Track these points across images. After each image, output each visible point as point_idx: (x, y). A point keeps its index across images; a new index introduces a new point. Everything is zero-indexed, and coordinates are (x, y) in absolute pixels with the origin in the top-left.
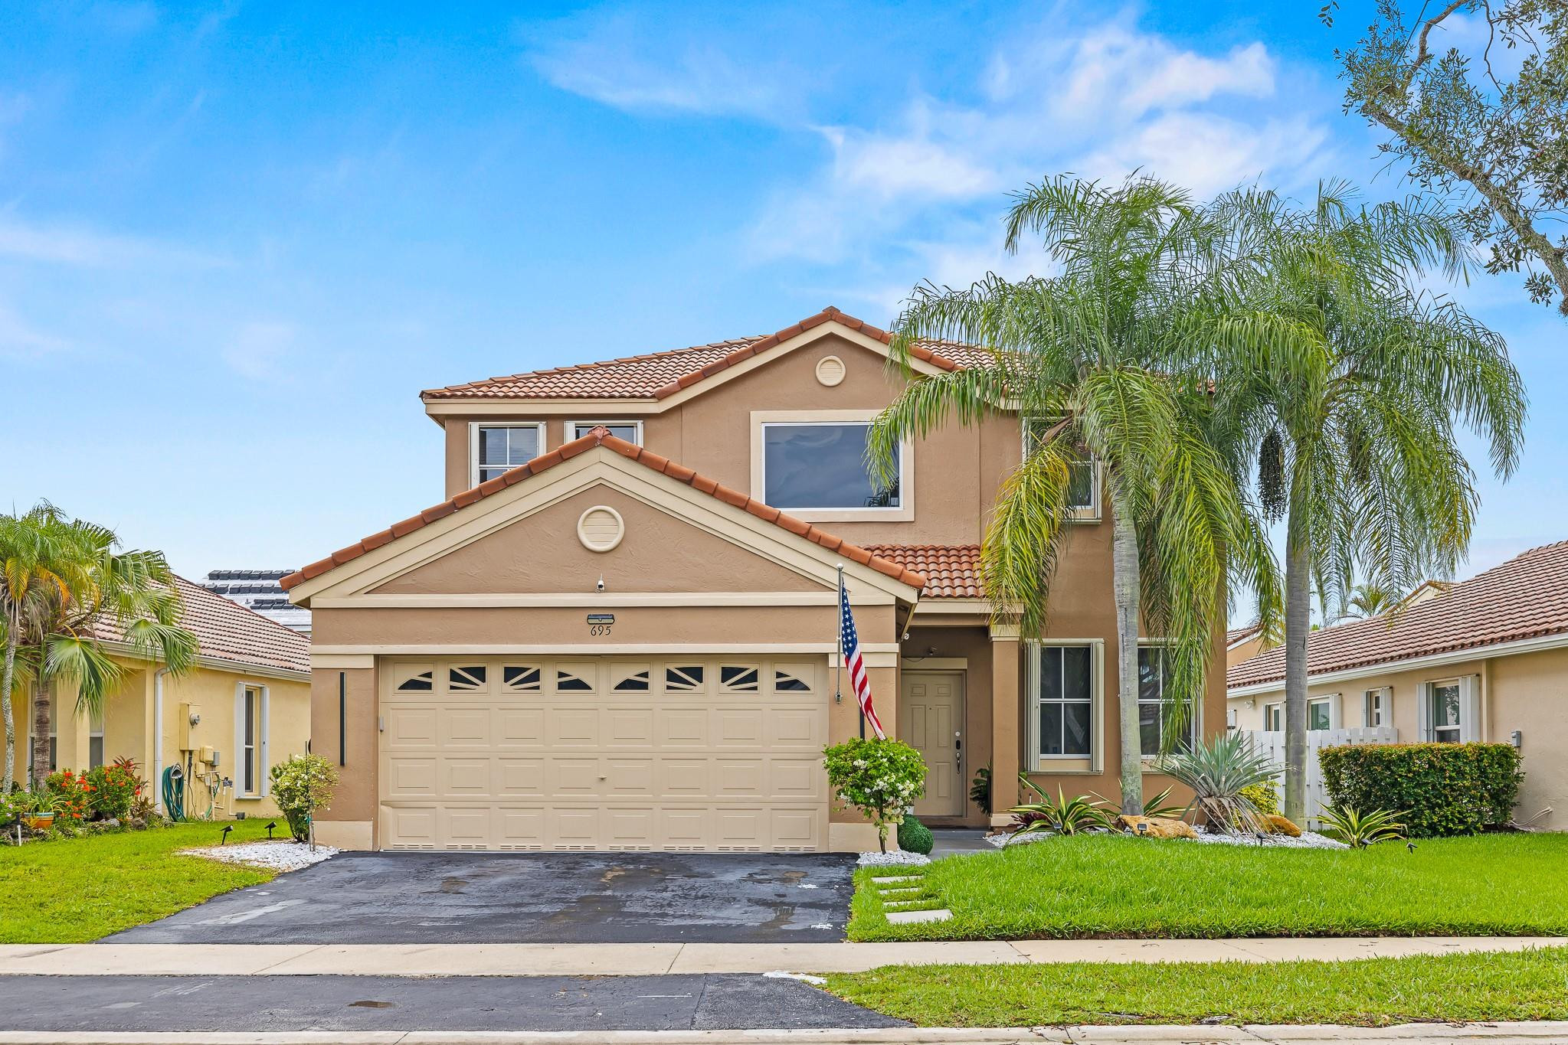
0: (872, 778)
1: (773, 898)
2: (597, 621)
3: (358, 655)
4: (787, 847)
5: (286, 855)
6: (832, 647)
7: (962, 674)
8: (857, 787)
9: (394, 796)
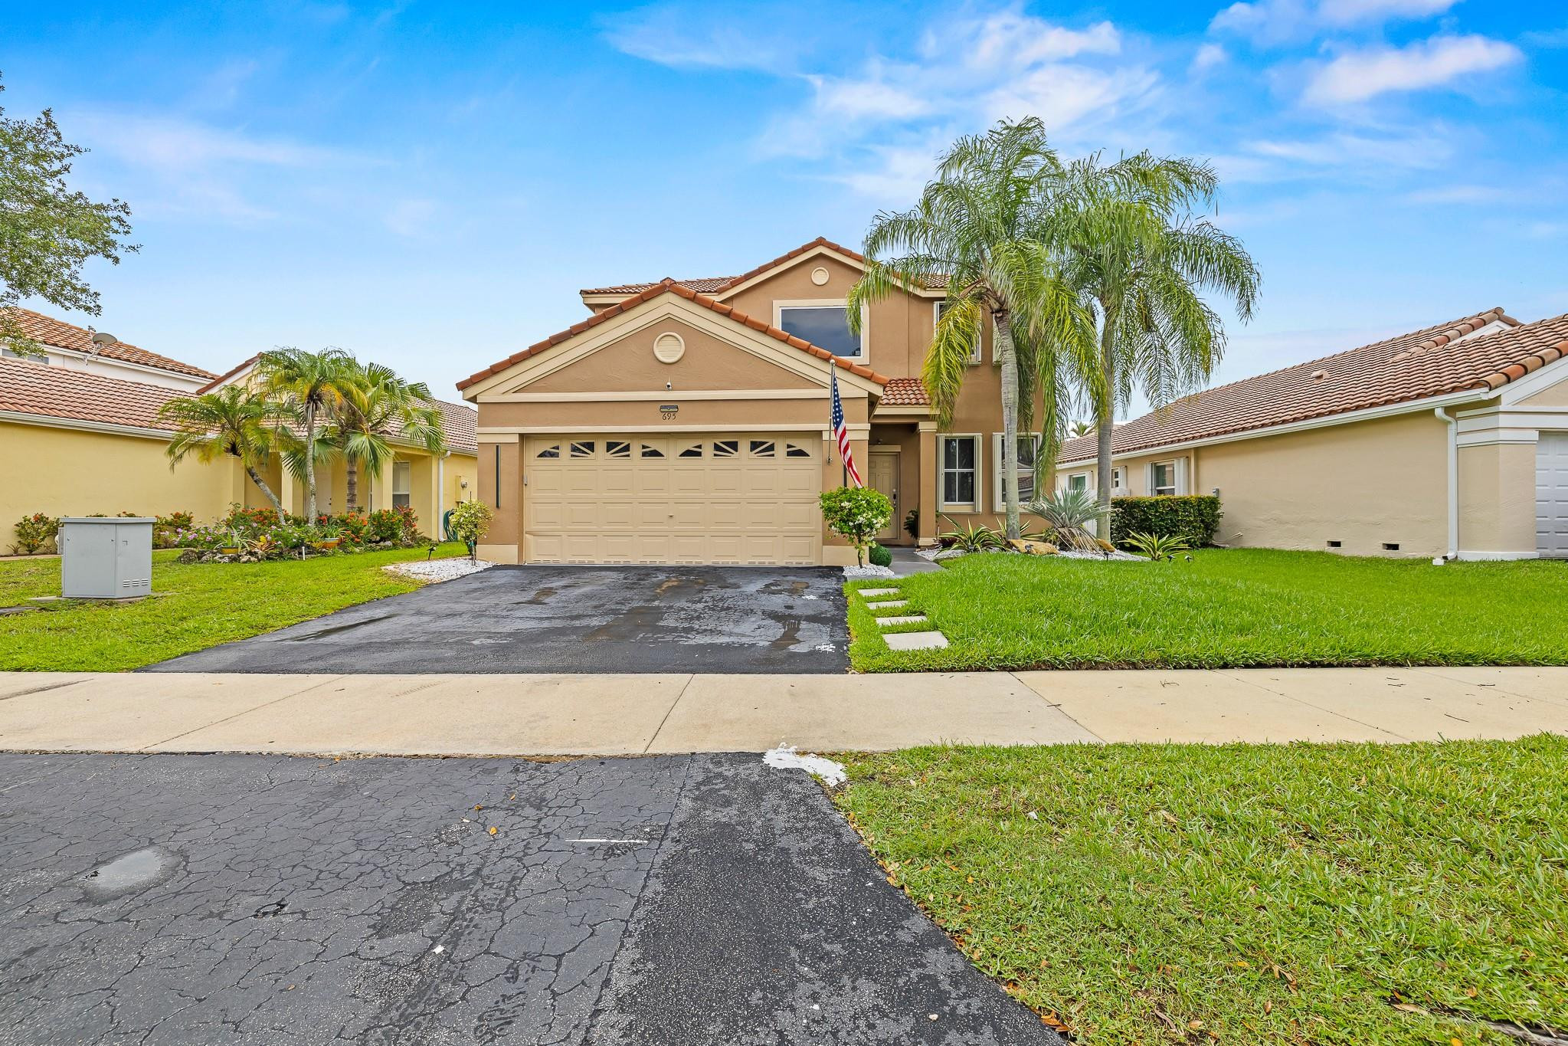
0: (855, 515)
1: (781, 610)
2: (666, 410)
3: (508, 434)
4: (794, 562)
5: (463, 566)
6: (824, 426)
7: (897, 455)
8: (844, 521)
9: (534, 528)
